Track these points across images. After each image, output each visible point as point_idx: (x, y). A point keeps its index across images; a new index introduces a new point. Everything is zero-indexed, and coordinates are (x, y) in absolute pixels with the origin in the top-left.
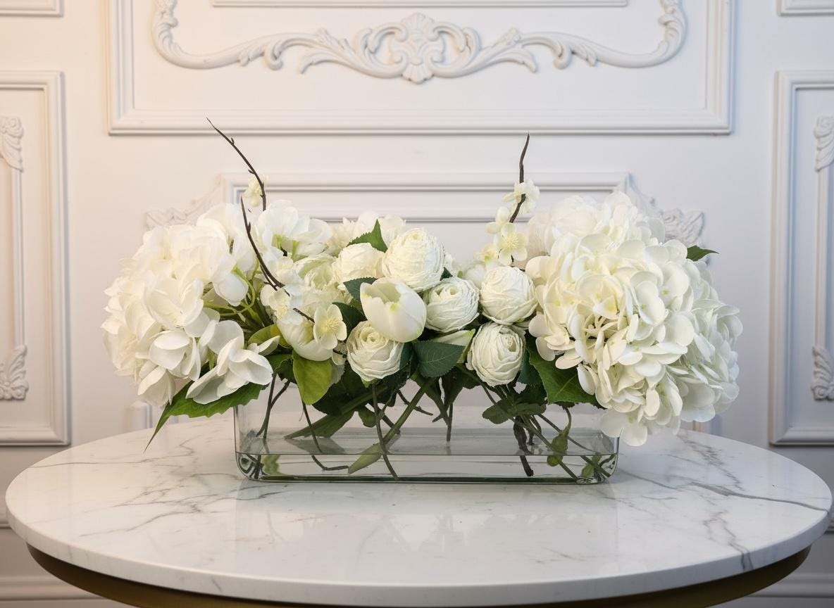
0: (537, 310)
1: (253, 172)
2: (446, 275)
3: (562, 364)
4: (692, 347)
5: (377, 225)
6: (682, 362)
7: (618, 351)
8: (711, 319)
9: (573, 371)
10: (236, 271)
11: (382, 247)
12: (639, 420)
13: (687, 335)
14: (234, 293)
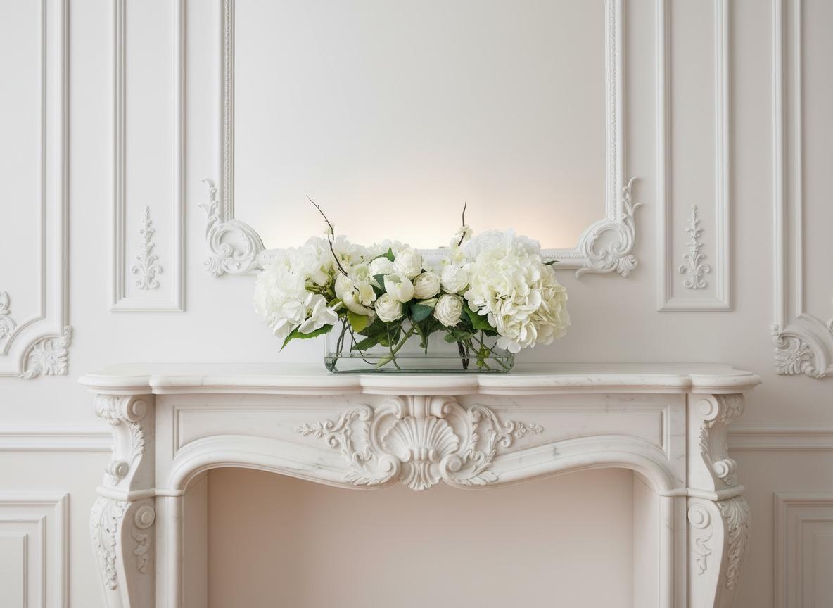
0: (467, 288)
1: (327, 221)
2: (423, 271)
3: (480, 313)
4: (541, 306)
5: (390, 249)
6: (536, 313)
7: (508, 308)
8: (551, 293)
9: (486, 316)
10: (322, 269)
11: (392, 259)
12: (518, 341)
13: (539, 301)
14: (322, 280)
